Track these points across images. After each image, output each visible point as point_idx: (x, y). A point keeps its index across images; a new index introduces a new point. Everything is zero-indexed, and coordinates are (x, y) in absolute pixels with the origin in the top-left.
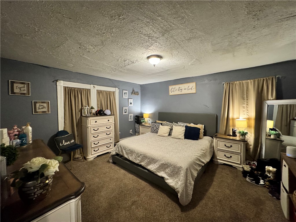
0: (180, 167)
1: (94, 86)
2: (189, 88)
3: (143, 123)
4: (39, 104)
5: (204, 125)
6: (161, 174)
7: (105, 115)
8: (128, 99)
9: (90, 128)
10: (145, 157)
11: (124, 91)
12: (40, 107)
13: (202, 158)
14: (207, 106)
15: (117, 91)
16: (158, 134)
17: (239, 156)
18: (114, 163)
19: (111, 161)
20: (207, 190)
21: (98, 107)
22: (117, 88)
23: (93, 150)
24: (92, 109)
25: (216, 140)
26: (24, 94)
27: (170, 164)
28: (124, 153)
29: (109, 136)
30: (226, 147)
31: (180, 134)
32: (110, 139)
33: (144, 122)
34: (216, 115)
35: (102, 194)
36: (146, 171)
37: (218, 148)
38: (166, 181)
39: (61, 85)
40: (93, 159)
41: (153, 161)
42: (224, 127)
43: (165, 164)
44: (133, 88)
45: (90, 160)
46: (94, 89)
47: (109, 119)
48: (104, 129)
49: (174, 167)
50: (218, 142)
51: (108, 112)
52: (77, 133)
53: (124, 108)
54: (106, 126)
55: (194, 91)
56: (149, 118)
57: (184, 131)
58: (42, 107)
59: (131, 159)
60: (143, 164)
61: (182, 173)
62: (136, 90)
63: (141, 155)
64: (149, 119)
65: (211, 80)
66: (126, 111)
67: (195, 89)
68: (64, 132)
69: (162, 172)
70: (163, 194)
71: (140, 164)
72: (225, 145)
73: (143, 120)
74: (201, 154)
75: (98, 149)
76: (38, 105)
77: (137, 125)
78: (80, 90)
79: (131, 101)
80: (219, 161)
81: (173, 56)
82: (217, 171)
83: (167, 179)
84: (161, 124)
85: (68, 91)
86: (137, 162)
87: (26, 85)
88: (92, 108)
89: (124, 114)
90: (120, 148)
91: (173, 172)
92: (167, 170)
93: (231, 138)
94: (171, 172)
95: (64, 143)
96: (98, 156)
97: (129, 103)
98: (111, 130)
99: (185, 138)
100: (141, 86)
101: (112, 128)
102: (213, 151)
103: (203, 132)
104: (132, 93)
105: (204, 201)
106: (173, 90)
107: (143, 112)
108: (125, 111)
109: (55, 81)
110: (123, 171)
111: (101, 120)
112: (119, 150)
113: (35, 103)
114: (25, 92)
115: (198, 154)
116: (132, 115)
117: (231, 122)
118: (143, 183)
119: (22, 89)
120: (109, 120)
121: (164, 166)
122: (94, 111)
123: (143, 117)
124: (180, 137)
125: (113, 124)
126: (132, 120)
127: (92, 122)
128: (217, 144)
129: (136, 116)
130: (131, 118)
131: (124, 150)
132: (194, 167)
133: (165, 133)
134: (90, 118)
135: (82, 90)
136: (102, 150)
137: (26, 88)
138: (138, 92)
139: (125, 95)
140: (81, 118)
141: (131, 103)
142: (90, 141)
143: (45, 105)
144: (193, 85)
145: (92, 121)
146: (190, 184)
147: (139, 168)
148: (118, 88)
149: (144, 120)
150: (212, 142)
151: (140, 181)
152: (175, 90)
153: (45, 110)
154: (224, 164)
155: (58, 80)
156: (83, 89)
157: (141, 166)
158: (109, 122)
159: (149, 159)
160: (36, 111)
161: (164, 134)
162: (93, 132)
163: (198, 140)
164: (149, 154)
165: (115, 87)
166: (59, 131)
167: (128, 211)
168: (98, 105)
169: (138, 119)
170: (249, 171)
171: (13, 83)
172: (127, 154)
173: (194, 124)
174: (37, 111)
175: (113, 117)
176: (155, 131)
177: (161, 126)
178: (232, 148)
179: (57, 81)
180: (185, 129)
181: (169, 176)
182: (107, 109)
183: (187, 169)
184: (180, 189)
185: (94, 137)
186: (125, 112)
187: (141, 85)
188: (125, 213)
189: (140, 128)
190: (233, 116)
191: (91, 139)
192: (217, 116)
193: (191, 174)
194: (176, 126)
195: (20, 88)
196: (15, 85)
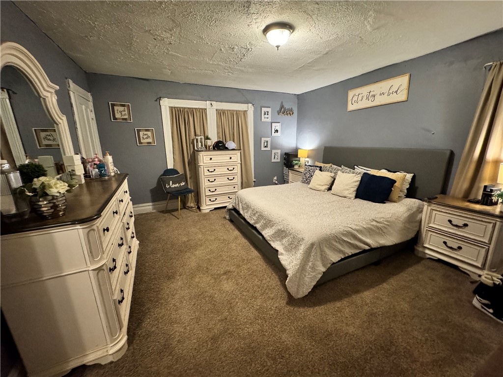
0: (302, 239)
1: (212, 102)
2: (391, 91)
3: (296, 167)
4: (143, 132)
5: (412, 175)
6: (276, 245)
7: (226, 149)
8: (272, 123)
9: (202, 167)
10: (261, 217)
11: (264, 110)
12: (145, 137)
13: (366, 236)
14: (429, 131)
15: (250, 109)
16: (310, 186)
17: (483, 251)
18: (231, 221)
19: (228, 217)
20: (357, 292)
21: (218, 137)
22: (250, 105)
23: (208, 199)
24: (206, 140)
25: (430, 208)
26: (125, 119)
27: (289, 232)
28: (241, 207)
29: (232, 181)
30: (452, 224)
31: (347, 187)
32: (234, 188)
33: (297, 164)
34: (448, 153)
35: (197, 252)
36: (261, 237)
37: (430, 225)
38: (279, 257)
39: (166, 104)
40: (208, 211)
41: (269, 223)
42: (464, 180)
43: (282, 231)
44: (282, 102)
45: (204, 212)
46: (212, 108)
47: (231, 156)
48: (224, 170)
49: (294, 237)
50: (434, 212)
51: (231, 145)
52: (190, 174)
53: (263, 140)
54: (228, 167)
55: (402, 96)
56: (308, 157)
57: (358, 183)
58: (146, 136)
59: (246, 217)
60: (258, 226)
61: (302, 249)
62: (287, 106)
63: (257, 212)
64: (307, 159)
65: (452, 63)
66: (267, 144)
67: (406, 92)
68: (173, 171)
69: (278, 242)
70: (274, 274)
71: (255, 226)
72: (450, 221)
73: (296, 161)
74: (365, 226)
75: (216, 199)
76: (141, 133)
77: (285, 169)
78: (192, 111)
79: (276, 126)
80: (427, 251)
81: (314, 17)
82: (410, 269)
83: (282, 254)
84: (321, 167)
85: (176, 113)
86: (252, 222)
87: (126, 108)
88: (207, 138)
89: (263, 149)
90: (237, 201)
91: (291, 244)
92: (284, 241)
93: (478, 207)
94: (288, 245)
95: (171, 185)
96: (216, 209)
97: (273, 131)
98: (236, 174)
99: (356, 197)
100: (299, 97)
101: (238, 170)
102: (417, 229)
103: (407, 189)
104: (279, 112)
105: (338, 304)
106: (355, 98)
107: (299, 146)
108: (265, 145)
109: (158, 100)
110: (237, 233)
111: (220, 157)
112: (236, 203)
113: (139, 131)
114: (126, 117)
115: (357, 225)
116: (279, 151)
117: (487, 171)
118: (255, 253)
119: (123, 113)
120: (231, 158)
121: (281, 234)
122: (210, 143)
123: (296, 156)
124: (346, 193)
125: (239, 165)
126: (279, 161)
127: (205, 159)
128: (430, 217)
129: (286, 154)
130: (276, 156)
131: (241, 203)
132: (334, 245)
133: (322, 184)
134: (202, 152)
135: (194, 110)
136: (222, 202)
137: (126, 112)
138: (292, 108)
139: (266, 116)
140: (194, 152)
141: (277, 131)
142: (204, 186)
143: (149, 133)
144: (402, 81)
145: (204, 157)
146: (313, 268)
147: (252, 232)
148: (253, 105)
149: (299, 161)
150: (420, 210)
151: (253, 249)
152: (360, 98)
153: (150, 140)
154: (439, 261)
155: (160, 97)
156: (196, 109)
157: (255, 228)
158: (231, 160)
159: (265, 219)
160: (140, 143)
161: (319, 186)
162: (207, 173)
163: (385, 203)
164: (266, 213)
165: (247, 102)
166: (168, 168)
167: (215, 279)
168: (218, 133)
169: (289, 159)
170: (491, 285)
171: (113, 105)
172: (243, 209)
173: (389, 171)
174: (142, 141)
175: (238, 153)
176: (307, 181)
177: (317, 172)
178: (466, 229)
179: (160, 99)
180: (359, 178)
181: (286, 251)
182: (230, 140)
183: (312, 245)
184: (291, 272)
185: (209, 180)
186: (266, 147)
187: (298, 95)
188: (211, 280)
189: (290, 174)
190: (500, 155)
191: (204, 184)
192: (452, 154)
193: (321, 255)
194: (346, 172)
195: (121, 112)
196: (116, 108)
